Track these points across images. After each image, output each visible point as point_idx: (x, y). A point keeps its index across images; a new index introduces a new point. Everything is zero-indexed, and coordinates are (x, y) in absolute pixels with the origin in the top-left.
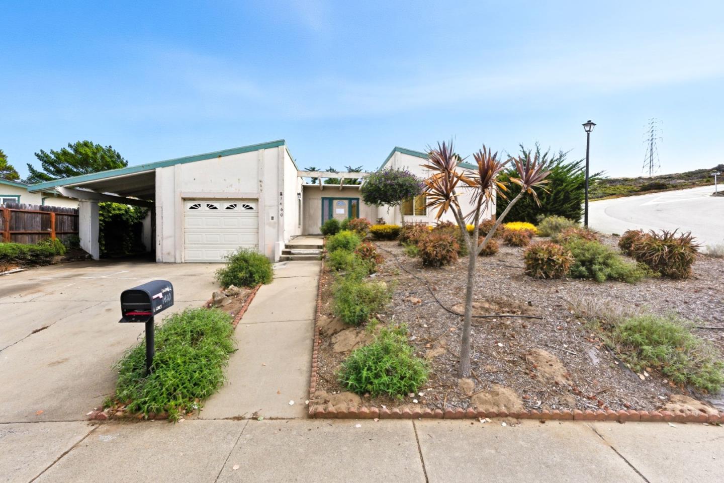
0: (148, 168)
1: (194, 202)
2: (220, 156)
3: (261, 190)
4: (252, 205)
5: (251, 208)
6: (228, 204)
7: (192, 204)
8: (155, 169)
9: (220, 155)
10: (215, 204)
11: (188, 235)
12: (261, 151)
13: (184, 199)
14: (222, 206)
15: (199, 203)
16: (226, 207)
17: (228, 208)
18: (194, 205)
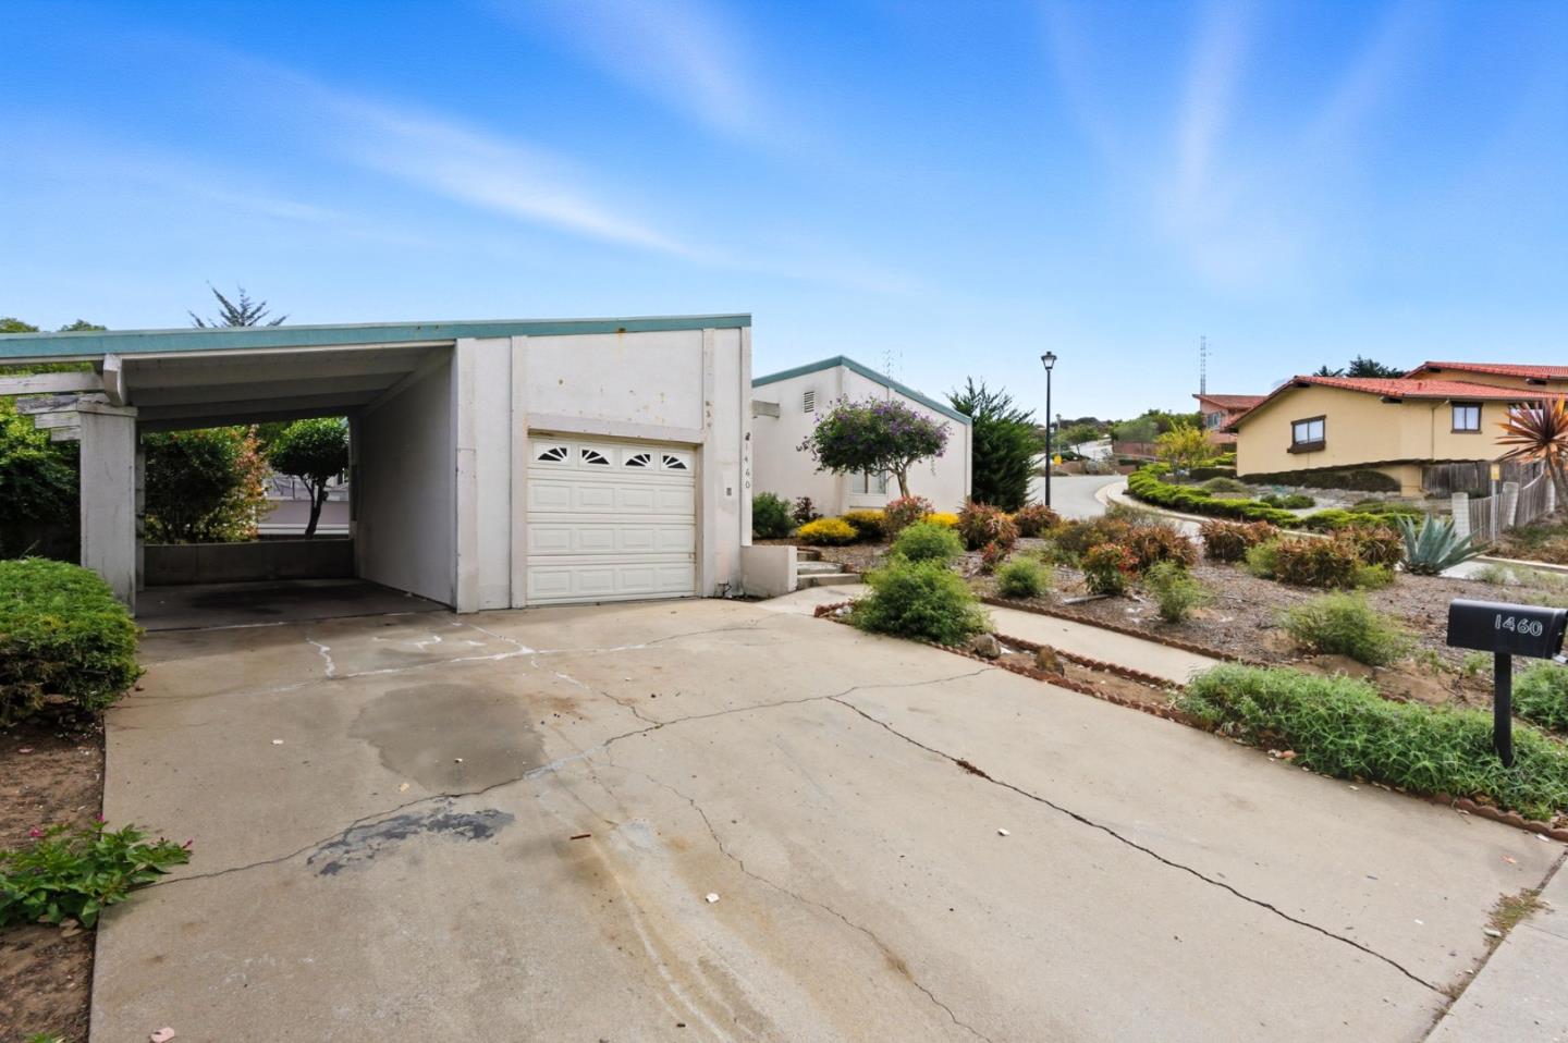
0: (436, 335)
1: (552, 441)
2: (622, 331)
3: (709, 425)
4: (684, 458)
5: (681, 466)
6: (631, 454)
7: (545, 447)
8: (455, 340)
9: (621, 327)
10: (603, 452)
11: (534, 529)
12: (708, 332)
13: (535, 434)
14: (616, 456)
15: (563, 446)
16: (627, 460)
17: (631, 463)
18: (552, 451)
